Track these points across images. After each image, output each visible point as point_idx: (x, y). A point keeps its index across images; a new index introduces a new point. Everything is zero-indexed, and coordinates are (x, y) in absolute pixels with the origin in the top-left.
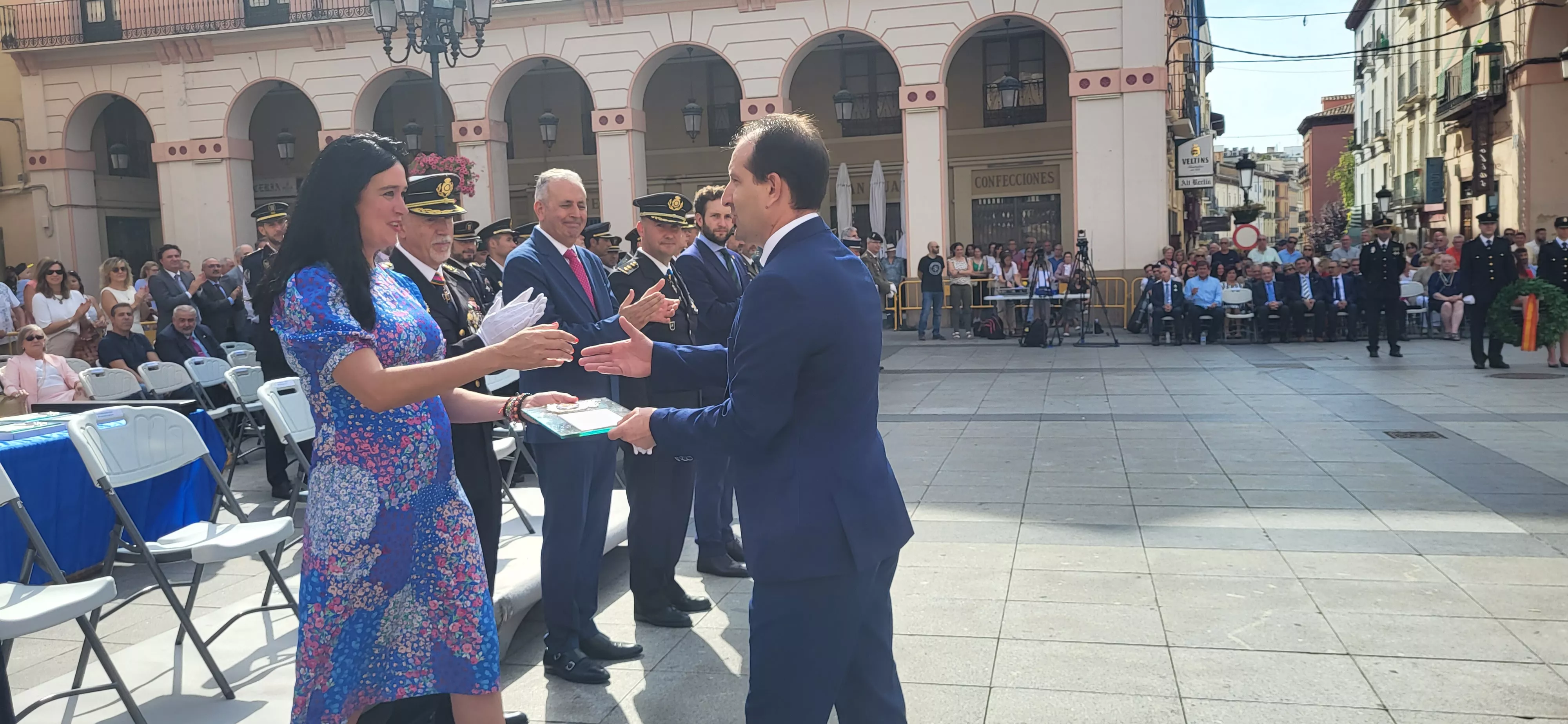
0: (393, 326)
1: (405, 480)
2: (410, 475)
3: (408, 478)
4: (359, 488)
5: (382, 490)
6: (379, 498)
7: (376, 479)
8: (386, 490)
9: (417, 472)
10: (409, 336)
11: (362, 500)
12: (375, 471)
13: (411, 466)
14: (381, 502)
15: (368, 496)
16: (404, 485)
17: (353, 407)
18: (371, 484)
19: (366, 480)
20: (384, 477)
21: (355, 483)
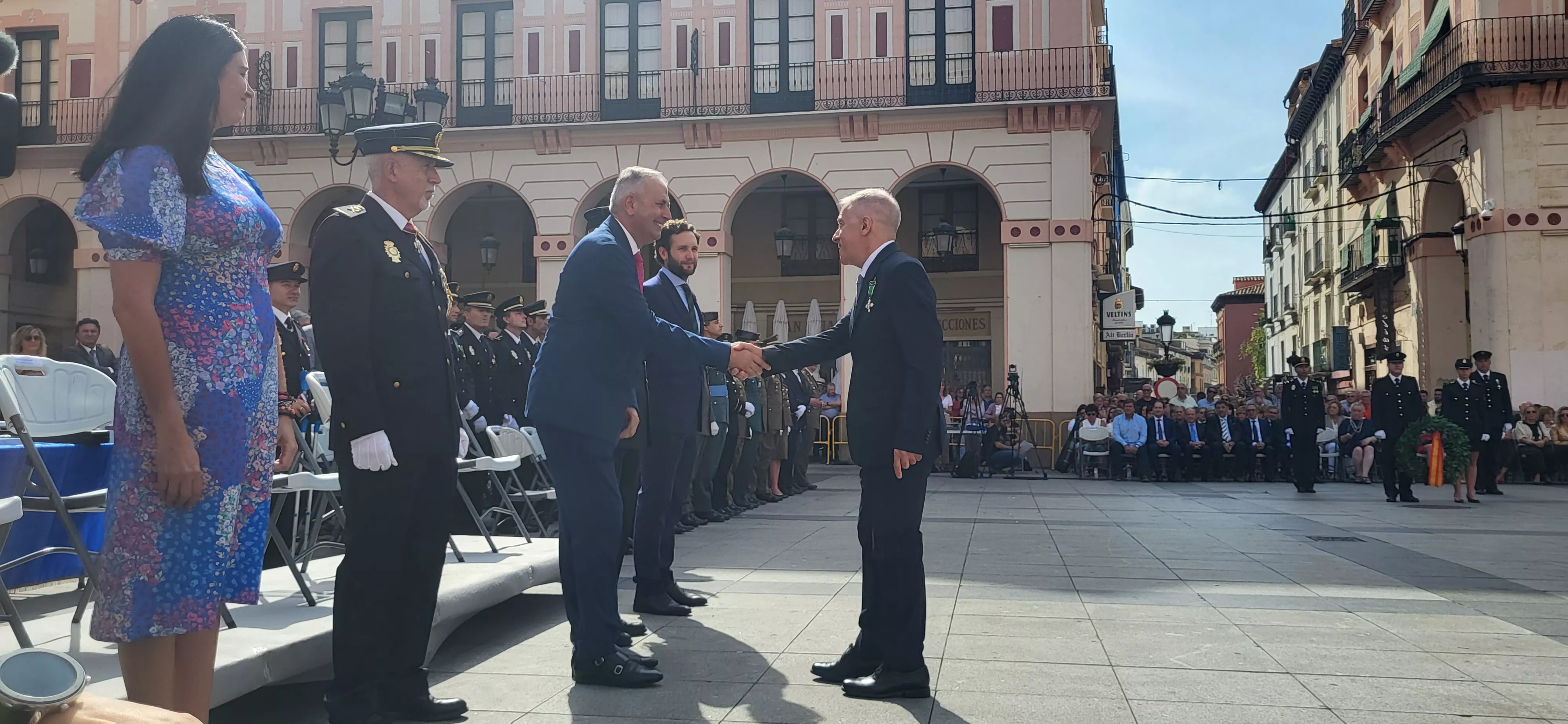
0: (231, 207)
1: (230, 365)
2: (234, 360)
3: (233, 363)
4: (175, 364)
5: (202, 369)
6: (198, 377)
7: (195, 358)
8: (208, 370)
9: (241, 360)
10: (247, 220)
11: (179, 377)
12: (194, 350)
13: (235, 352)
14: (200, 381)
15: (185, 374)
16: (229, 370)
17: (177, 283)
18: (189, 362)
19: (183, 358)
20: (203, 356)
21: (172, 360)
